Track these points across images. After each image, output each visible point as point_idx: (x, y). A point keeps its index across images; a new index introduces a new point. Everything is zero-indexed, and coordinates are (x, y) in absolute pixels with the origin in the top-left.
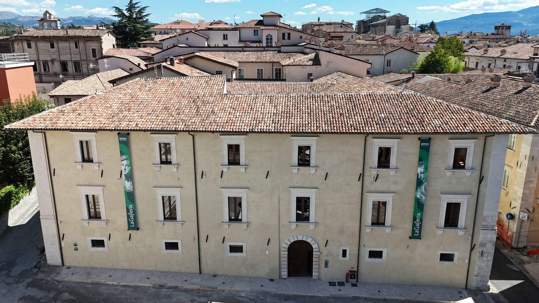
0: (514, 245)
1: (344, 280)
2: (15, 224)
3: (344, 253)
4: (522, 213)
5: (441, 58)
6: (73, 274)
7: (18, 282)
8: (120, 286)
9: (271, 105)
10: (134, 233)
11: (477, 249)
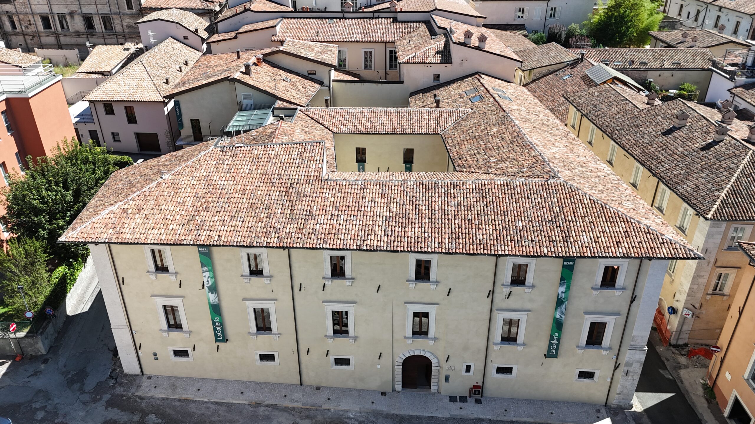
0: (673, 342)
1: (467, 394)
2: (74, 312)
3: (468, 368)
4: (686, 310)
5: (628, 11)
6: (155, 387)
7: (95, 400)
8: (212, 403)
9: (383, 201)
10: (222, 345)
11: (622, 369)
